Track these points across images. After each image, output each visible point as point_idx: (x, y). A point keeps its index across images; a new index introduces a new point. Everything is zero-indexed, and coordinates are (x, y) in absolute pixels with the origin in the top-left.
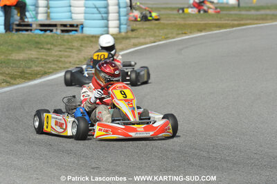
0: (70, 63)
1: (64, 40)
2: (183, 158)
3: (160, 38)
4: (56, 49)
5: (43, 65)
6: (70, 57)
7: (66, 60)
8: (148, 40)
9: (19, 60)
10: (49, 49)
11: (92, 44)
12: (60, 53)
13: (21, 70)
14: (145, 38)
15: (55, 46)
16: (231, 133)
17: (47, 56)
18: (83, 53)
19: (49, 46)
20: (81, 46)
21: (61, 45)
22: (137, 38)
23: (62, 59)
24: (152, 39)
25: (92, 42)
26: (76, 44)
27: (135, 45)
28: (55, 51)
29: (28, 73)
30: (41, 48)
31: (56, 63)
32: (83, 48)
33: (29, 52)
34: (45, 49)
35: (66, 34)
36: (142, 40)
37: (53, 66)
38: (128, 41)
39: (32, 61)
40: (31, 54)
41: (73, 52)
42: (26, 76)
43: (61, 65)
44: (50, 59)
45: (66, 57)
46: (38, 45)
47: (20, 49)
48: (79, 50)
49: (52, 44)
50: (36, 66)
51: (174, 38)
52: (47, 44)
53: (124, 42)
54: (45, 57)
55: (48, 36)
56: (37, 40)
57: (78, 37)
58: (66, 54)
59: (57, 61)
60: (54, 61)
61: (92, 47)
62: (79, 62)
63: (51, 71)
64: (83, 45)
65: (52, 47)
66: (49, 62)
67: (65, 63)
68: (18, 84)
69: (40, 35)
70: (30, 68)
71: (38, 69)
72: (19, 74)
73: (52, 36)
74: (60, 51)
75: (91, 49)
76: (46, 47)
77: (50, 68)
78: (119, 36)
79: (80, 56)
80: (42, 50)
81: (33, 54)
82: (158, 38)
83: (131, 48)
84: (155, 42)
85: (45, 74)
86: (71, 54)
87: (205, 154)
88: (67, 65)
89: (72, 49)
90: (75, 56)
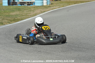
0: (30, 16)
1: (28, 8)
2: (69, 47)
3: (61, 7)
4: (26, 11)
5: (21, 16)
6: (30, 13)
7: (29, 14)
8: (57, 7)
9: (13, 15)
10: (23, 11)
11: (38, 9)
13: (13, 18)
14: (56, 7)
15: (25, 10)
16: (86, 39)
17: (22, 13)
18: (35, 12)
19: (23, 10)
20: (34, 10)
21: (27, 9)
22: (53, 6)
23: (28, 14)
24: (58, 7)
25: (38, 8)
26: (32, 9)
27: (53, 9)
28: (25, 12)
29: (16, 19)
30: (20, 11)
31: (25, 16)
32: (35, 10)
33: (16, 12)
34: (22, 11)
35: (29, 6)
36: (55, 7)
37: (24, 17)
38: (50, 7)
39: (17, 15)
40: (17, 13)
41: (31, 12)
42: (16, 20)
43: (27, 16)
44: (24, 14)
45: (29, 13)
46: (19, 9)
47: (13, 11)
48: (33, 11)
49: (24, 9)
50: (19, 17)
51: (66, 6)
52: (23, 9)
53: (49, 8)
54: (21, 14)
55: (23, 6)
56: (19, 8)
57: (33, 7)
58: (29, 12)
59: (26, 15)
60: (25, 15)
61: (38, 10)
62: (33, 15)
63: (24, 18)
65: (24, 10)
66: (23, 15)
67: (29, 15)
68: (13, 23)
69: (20, 6)
70: (17, 17)
71: (19, 18)
72: (13, 20)
73: (24, 7)
74: (27, 12)
75: (37, 11)
76: (22, 10)
77: (23, 17)
78: (47, 6)
79: (34, 13)
80: (21, 11)
81: (18, 13)
82: (60, 6)
84: (59, 8)
85: (22, 19)
87: (77, 46)
88: (29, 16)
89: (31, 11)
90: (32, 13)
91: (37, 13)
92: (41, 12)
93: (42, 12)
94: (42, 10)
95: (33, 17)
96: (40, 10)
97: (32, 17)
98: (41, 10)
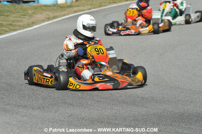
0: (20, 26)
1: (22, 9)
3: (95, 6)
6: (21, 21)
8: (86, 8)
10: (7, 16)
12: (15, 19)
14: (84, 7)
17: (4, 21)
18: (33, 18)
19: (8, 14)
20: (34, 13)
21: (18, 13)
22: (78, 6)
23: (14, 24)
24: (89, 7)
28: (12, 17)
32: (34, 15)
35: (26, 4)
36: (82, 8)
45: (18, 21)
48: (31, 16)
49: (12, 12)
51: (106, 6)
53: (68, 9)
58: (19, 19)
61: (41, 14)
62: (27, 25)
64: (36, 12)
65: (11, 14)
74: (16, 17)
78: (65, 5)
79: (29, 21)
83: (71, 14)
84: (90, 9)
86: (23, 19)
88: (16, 28)
89: (25, 15)
90: (26, 20)
91: (38, 20)
92: (46, 18)
93: (49, 19)
94: (51, 14)
95: (24, 29)
96: (47, 13)
97: (21, 29)
98: (48, 15)
